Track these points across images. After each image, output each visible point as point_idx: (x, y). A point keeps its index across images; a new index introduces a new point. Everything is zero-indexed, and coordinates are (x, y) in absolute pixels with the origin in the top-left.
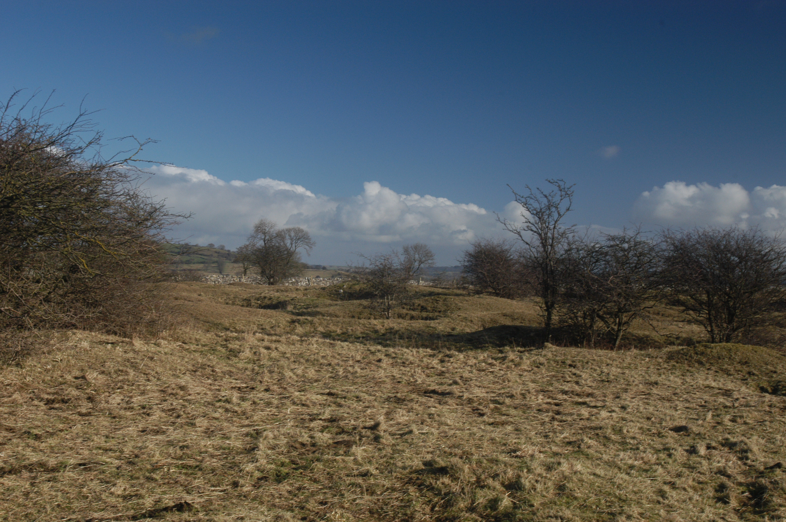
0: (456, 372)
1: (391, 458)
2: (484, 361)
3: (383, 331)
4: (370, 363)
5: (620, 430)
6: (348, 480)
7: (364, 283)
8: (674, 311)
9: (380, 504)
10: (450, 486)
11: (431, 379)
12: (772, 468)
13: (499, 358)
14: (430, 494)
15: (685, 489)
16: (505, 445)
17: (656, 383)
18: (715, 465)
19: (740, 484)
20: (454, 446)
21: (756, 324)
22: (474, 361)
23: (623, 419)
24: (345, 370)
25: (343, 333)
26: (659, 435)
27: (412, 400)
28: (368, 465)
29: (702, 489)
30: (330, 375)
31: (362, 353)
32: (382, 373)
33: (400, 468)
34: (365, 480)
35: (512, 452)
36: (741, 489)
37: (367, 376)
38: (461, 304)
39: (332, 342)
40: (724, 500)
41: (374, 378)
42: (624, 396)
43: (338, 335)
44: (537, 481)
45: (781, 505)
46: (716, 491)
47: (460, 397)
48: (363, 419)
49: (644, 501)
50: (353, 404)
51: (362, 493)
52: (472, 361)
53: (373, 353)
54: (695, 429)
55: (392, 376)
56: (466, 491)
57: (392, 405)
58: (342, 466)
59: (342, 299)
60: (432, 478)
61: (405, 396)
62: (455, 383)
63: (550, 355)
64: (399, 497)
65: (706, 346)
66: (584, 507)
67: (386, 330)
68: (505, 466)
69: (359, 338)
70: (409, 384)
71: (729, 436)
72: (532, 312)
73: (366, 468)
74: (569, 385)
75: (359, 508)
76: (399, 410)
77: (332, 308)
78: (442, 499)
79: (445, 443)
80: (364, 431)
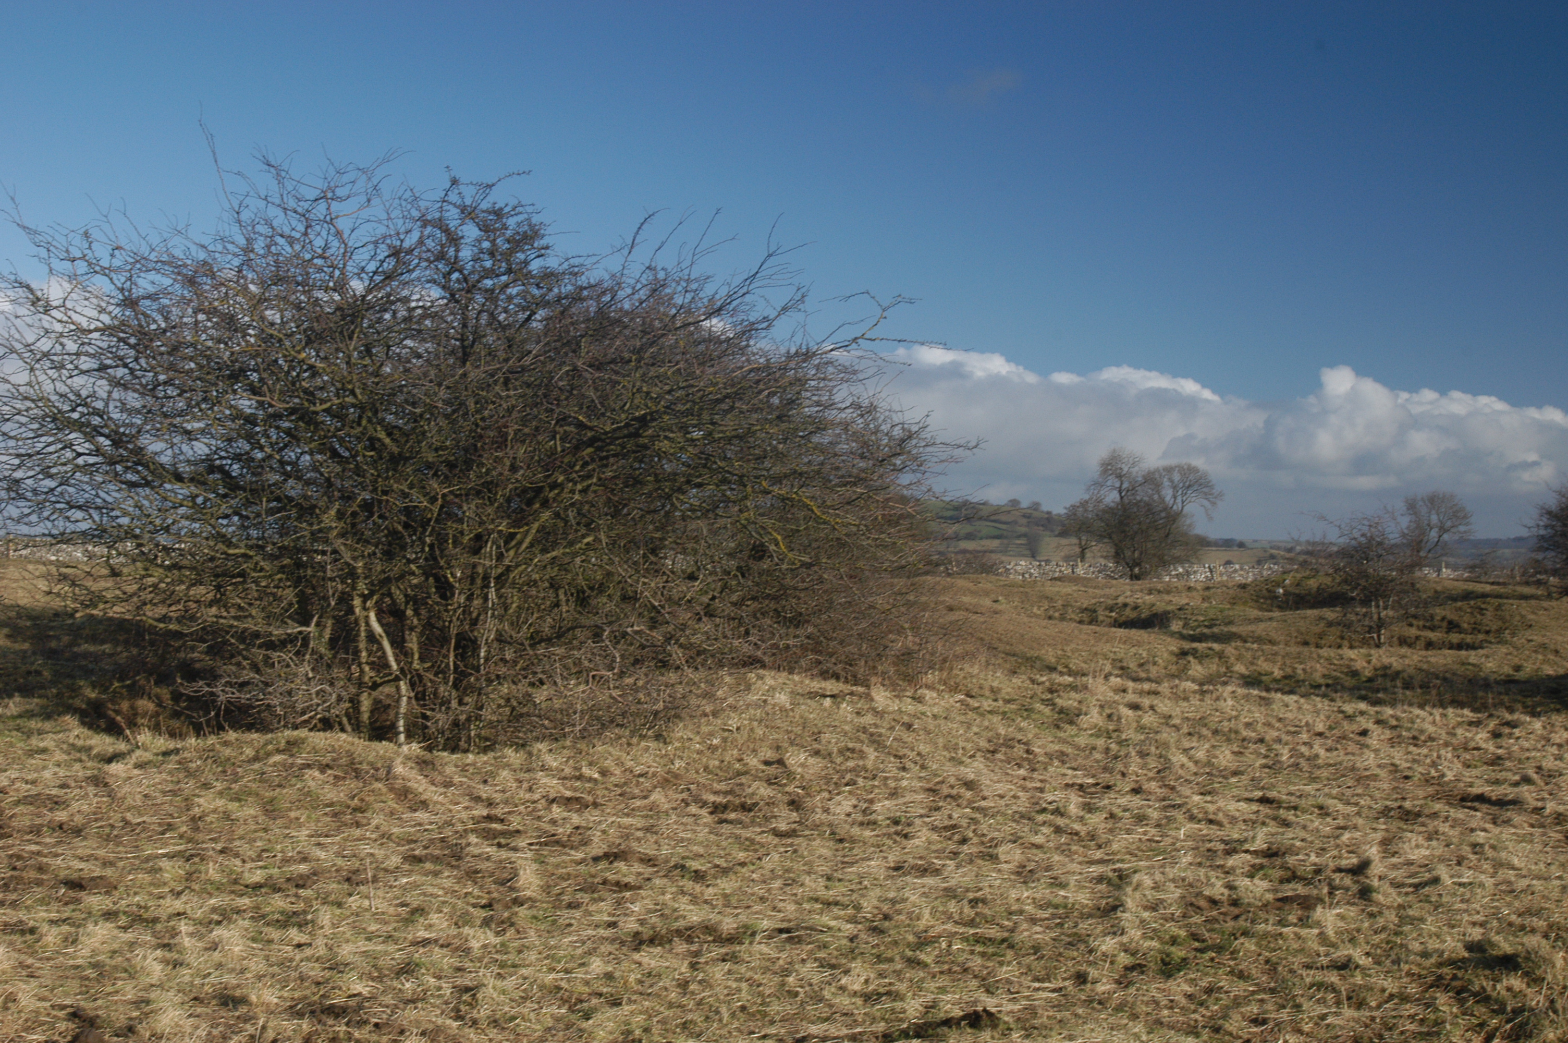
0: (1528, 758)
1: (1396, 934)
3: (1368, 673)
4: (1344, 738)
6: (1308, 975)
7: (1327, 575)
9: (1377, 1026)
10: (1525, 996)
11: (1475, 772)
14: (1480, 1010)
20: (1529, 912)
24: (1294, 752)
25: (1285, 677)
27: (1435, 815)
28: (1349, 945)
30: (1264, 761)
31: (1328, 717)
32: (1369, 760)
33: (1415, 954)
34: (1343, 978)
37: (1341, 763)
38: (1532, 617)
39: (1264, 694)
41: (1353, 769)
43: (1276, 680)
47: (1538, 810)
48: (1335, 853)
50: (1312, 821)
51: (1338, 1003)
52: (1561, 735)
53: (1349, 718)
55: (1392, 764)
56: (1558, 1006)
57: (1394, 825)
58: (1296, 946)
59: (1281, 608)
60: (1486, 977)
61: (1421, 806)
62: (1527, 780)
64: (1417, 1014)
67: (1376, 670)
69: (1319, 686)
70: (1428, 781)
73: (1346, 953)
75: (1332, 1033)
76: (1409, 835)
77: (1262, 626)
78: (1508, 1022)
79: (1509, 905)
80: (1337, 877)
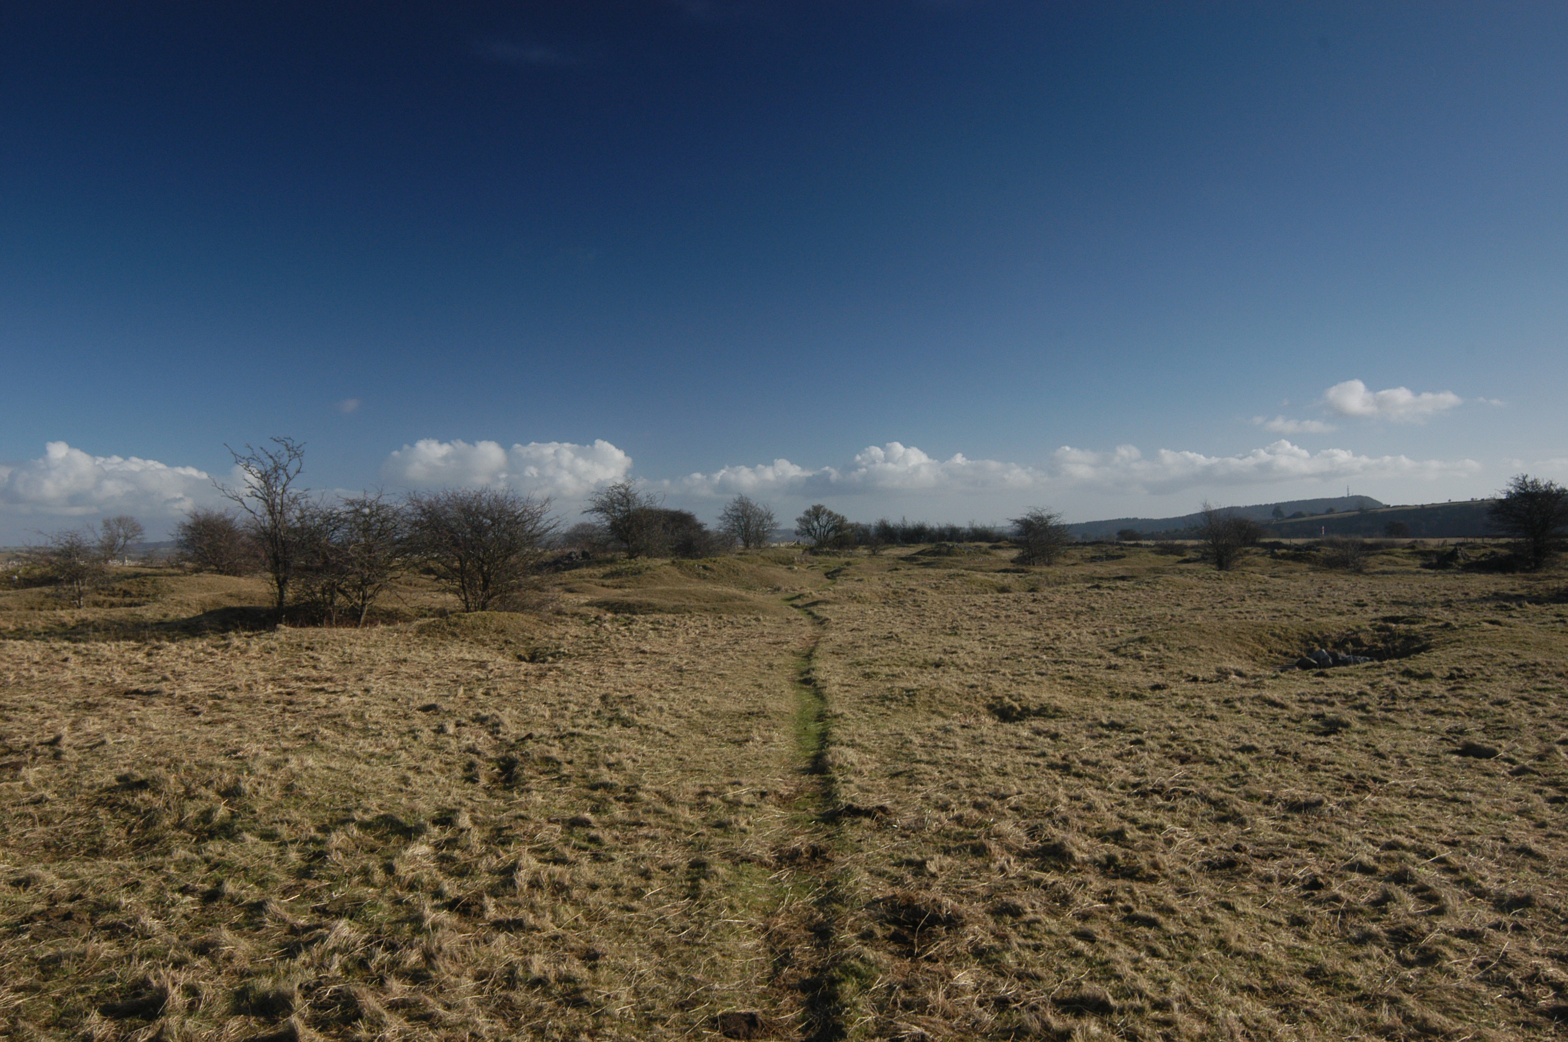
0: (167, 666)
1: (75, 777)
2: (203, 651)
3: (72, 624)
4: (52, 663)
5: (362, 716)
6: (14, 810)
7: (46, 566)
8: (425, 579)
9: (59, 834)
10: (152, 802)
11: (134, 677)
12: (523, 739)
13: (221, 646)
14: (125, 814)
15: (430, 773)
16: (224, 746)
17: (405, 660)
18: (465, 742)
19: (491, 760)
20: (159, 754)
21: (512, 589)
22: (190, 651)
23: (366, 703)
24: (18, 676)
25: (17, 630)
26: (406, 717)
27: (107, 704)
28: (44, 788)
29: (450, 770)
31: (43, 652)
32: (68, 675)
33: (86, 788)
34: (37, 809)
35: (232, 753)
36: (491, 765)
37: (48, 680)
38: (174, 586)
40: (473, 780)
41: (57, 682)
42: (368, 677)
43: (10, 632)
44: (259, 784)
45: (531, 778)
46: (465, 770)
47: (170, 696)
48: (40, 734)
49: (384, 792)
50: (26, 716)
51: (34, 824)
52: (187, 652)
53: (57, 651)
54: (445, 707)
55: (82, 677)
56: (171, 805)
57: (80, 713)
58: (7, 794)
59: (16, 588)
60: (128, 795)
61: (99, 700)
62: (165, 679)
63: (283, 638)
64: (85, 823)
65: (459, 617)
66: (315, 806)
67: (77, 622)
68: (221, 770)
69: (39, 634)
70: (104, 684)
71: (479, 711)
72: (264, 590)
73: (41, 793)
74: (305, 670)
75: (29, 843)
76: (89, 718)
78: (141, 819)
79: (148, 751)
80: (39, 748)
